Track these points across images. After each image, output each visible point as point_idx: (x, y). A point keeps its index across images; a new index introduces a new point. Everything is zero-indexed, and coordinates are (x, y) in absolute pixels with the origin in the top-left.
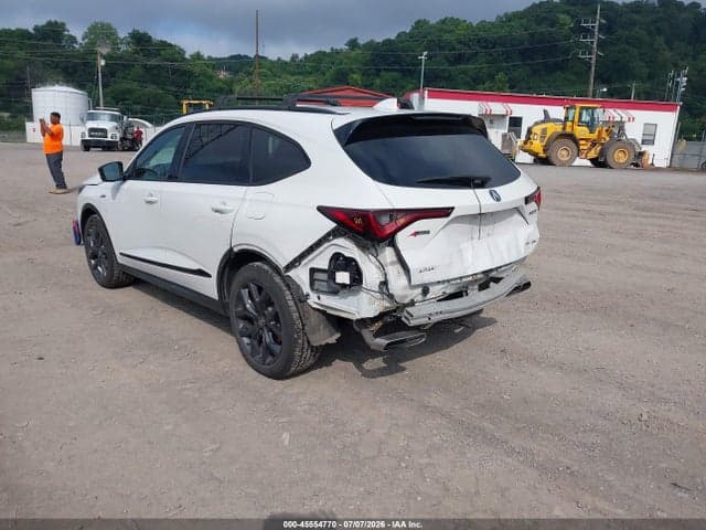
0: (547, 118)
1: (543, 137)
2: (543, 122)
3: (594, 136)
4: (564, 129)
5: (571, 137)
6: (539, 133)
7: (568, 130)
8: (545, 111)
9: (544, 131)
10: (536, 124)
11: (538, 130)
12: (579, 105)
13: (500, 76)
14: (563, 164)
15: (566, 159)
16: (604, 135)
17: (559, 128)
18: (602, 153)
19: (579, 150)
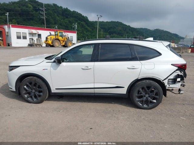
0: (51, 35)
1: (51, 40)
2: (50, 35)
3: (63, 39)
4: (56, 37)
5: (58, 39)
6: (49, 38)
7: (57, 38)
8: (50, 33)
9: (51, 38)
10: (48, 36)
11: (49, 37)
12: (58, 31)
13: (14, 20)
14: (57, 47)
15: (58, 45)
16: (65, 39)
17: (54, 37)
18: (66, 44)
19: (61, 43)
